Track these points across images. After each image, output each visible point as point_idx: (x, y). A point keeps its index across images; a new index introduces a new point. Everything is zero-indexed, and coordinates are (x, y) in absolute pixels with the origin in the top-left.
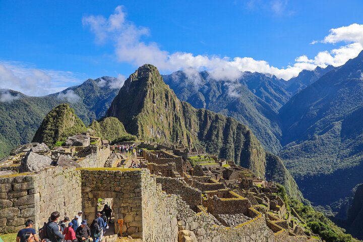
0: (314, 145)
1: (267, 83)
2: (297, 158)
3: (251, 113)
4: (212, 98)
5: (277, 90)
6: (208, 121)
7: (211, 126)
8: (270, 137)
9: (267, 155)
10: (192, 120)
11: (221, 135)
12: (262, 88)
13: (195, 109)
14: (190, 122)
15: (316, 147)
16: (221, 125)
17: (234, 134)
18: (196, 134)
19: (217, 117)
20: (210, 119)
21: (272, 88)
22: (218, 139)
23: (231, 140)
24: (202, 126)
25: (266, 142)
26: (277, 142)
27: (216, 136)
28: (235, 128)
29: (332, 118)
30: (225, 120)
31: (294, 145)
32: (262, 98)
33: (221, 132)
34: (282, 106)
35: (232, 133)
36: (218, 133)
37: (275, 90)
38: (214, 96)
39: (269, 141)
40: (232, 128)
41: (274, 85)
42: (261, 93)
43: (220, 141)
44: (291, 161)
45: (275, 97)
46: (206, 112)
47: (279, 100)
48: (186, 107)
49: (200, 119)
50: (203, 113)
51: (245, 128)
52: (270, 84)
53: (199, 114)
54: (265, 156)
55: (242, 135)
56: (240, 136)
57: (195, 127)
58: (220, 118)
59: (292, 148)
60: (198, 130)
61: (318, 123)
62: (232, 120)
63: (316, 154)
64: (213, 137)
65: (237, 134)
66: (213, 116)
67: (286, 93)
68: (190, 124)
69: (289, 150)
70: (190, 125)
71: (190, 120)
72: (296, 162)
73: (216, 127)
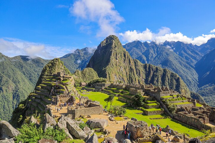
1: (186, 48)
2: (211, 96)
3: (176, 67)
4: (151, 58)
5: (193, 51)
6: (151, 71)
7: (153, 75)
8: (190, 82)
9: (191, 94)
10: (140, 71)
11: (160, 80)
12: (183, 51)
13: (142, 64)
14: (139, 72)
16: (160, 74)
17: (168, 80)
18: (144, 80)
19: (157, 68)
20: (152, 70)
21: (190, 51)
22: (158, 83)
23: (167, 83)
24: (147, 75)
26: (195, 85)
27: (157, 81)
28: (169, 75)
30: (162, 71)
31: (207, 87)
32: (183, 57)
33: (160, 79)
34: (197, 62)
35: (167, 79)
36: (158, 79)
37: (192, 52)
38: (152, 57)
39: (190, 85)
40: (167, 76)
41: (191, 49)
42: (182, 54)
43: (159, 84)
44: (206, 98)
45: (192, 56)
46: (149, 65)
47: (195, 58)
48: (136, 63)
49: (146, 70)
50: (148, 66)
51: (176, 76)
52: (188, 48)
53: (145, 67)
54: (190, 94)
55: (174, 80)
56: (173, 81)
57: (143, 76)
58: (159, 69)
59: (207, 89)
60: (144, 77)
62: (167, 71)
64: (155, 82)
65: (171, 80)
66: (154, 68)
67: (199, 53)
68: (139, 73)
69: (205, 90)
70: (139, 74)
71: (139, 71)
72: (211, 99)
73: (156, 75)
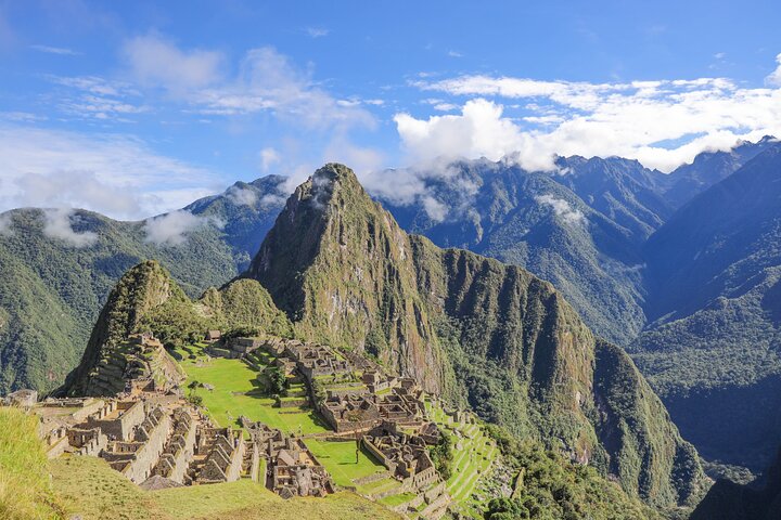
0: (718, 319)
1: (619, 181)
2: (679, 350)
4: (497, 216)
5: (643, 195)
6: (468, 273)
7: (474, 285)
9: (597, 345)
10: (432, 272)
11: (494, 303)
12: (608, 193)
13: (438, 250)
14: (428, 278)
15: (722, 324)
16: (494, 284)
17: (521, 301)
18: (441, 302)
19: (485, 265)
20: (471, 270)
21: (632, 191)
22: (487, 313)
23: (515, 313)
24: (455, 284)
25: (613, 313)
27: (483, 306)
28: (524, 287)
29: (764, 259)
30: (503, 272)
32: (608, 213)
33: (494, 298)
34: (653, 231)
35: (517, 299)
36: (487, 299)
37: (638, 196)
38: (501, 211)
40: (518, 288)
41: (637, 186)
42: (607, 203)
43: (492, 315)
44: (664, 356)
45: (638, 211)
46: (463, 253)
47: (648, 218)
48: (418, 247)
49: (450, 271)
50: (457, 258)
51: (546, 289)
52: (627, 182)
53: (448, 260)
54: (593, 346)
55: (539, 303)
56: (535, 305)
57: (440, 289)
58: (492, 266)
59: (668, 327)
60: (444, 293)
61: (732, 269)
62: (519, 272)
63: (721, 341)
64: (478, 308)
65: (529, 301)
66: (478, 263)
68: (428, 280)
69: (661, 330)
70: (428, 284)
71: (428, 272)
72: (675, 359)
73: (483, 287)
